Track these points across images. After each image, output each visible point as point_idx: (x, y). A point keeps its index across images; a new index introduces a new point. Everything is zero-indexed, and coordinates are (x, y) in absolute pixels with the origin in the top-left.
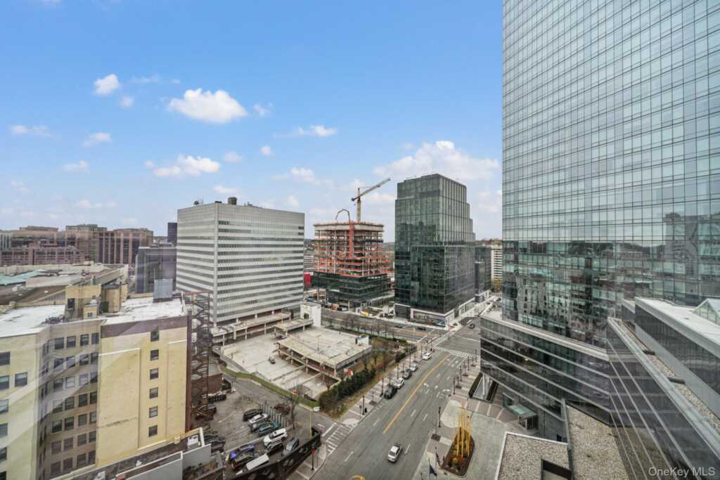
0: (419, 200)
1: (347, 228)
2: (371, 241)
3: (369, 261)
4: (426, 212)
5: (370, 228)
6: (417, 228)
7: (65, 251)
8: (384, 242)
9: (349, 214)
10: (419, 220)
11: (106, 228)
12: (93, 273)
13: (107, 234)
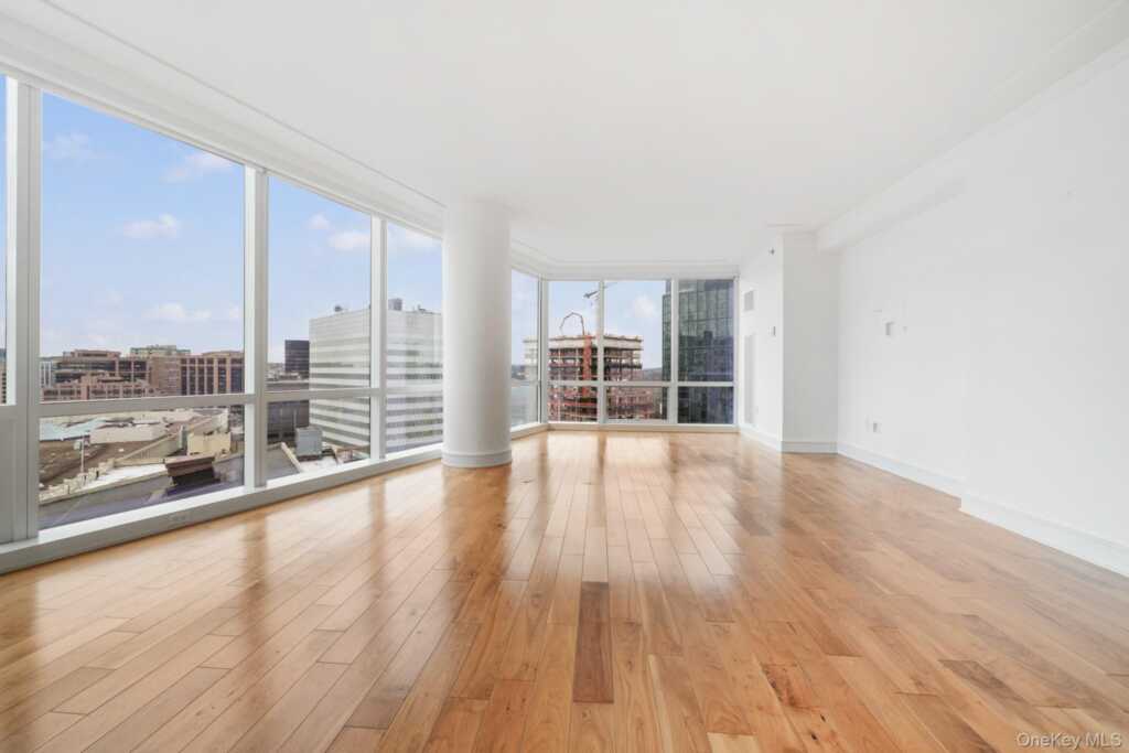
0: (703, 294)
1: (581, 344)
2: (621, 366)
3: (617, 401)
4: (716, 314)
5: (619, 345)
6: (700, 343)
7: (132, 389)
8: (644, 368)
9: (582, 322)
10: (704, 328)
11: (189, 351)
12: (182, 423)
13: (193, 361)
